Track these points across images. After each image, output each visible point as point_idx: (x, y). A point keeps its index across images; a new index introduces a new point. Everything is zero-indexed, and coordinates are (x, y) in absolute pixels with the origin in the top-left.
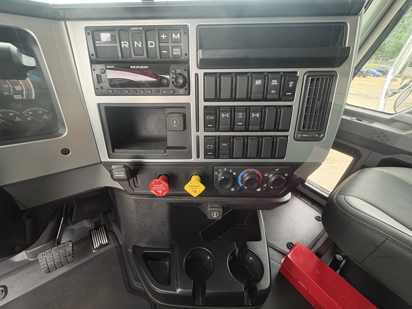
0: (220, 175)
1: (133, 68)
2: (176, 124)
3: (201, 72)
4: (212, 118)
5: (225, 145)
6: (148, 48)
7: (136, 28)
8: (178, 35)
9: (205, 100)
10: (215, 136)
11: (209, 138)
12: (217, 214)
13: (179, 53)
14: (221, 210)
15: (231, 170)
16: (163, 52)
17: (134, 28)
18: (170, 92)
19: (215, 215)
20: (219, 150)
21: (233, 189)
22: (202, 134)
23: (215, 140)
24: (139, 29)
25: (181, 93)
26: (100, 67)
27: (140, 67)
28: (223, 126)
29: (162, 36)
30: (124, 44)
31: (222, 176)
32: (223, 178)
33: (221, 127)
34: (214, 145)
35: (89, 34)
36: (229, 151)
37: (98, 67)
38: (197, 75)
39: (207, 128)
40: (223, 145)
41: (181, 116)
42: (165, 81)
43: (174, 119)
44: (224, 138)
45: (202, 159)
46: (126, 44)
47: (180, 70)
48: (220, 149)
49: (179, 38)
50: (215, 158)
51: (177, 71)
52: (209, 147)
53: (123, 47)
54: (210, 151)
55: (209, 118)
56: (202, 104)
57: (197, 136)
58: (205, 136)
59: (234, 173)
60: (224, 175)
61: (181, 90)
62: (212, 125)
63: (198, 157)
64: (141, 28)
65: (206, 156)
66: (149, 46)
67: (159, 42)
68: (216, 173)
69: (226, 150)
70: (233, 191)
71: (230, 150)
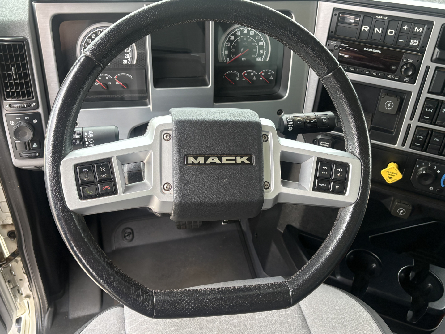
0: (421, 169)
1: (366, 50)
2: (390, 107)
3: (433, 66)
4: (431, 111)
5: (438, 140)
6: (386, 35)
7: (382, 17)
8: (421, 29)
9: (429, 92)
10: (429, 129)
11: (422, 129)
12: (404, 212)
13: (416, 44)
14: (411, 208)
15: (436, 167)
16: (400, 40)
17: (380, 17)
18: (395, 78)
19: (401, 211)
20: (428, 143)
21: (431, 188)
22: (415, 123)
23: (427, 133)
24: (384, 18)
25: (406, 80)
26: (335, 43)
27: (373, 50)
28: (441, 121)
29: (404, 27)
30: (365, 28)
31: (423, 170)
32: (424, 173)
33: (438, 121)
34: (425, 138)
35: (335, 15)
36: (439, 147)
37: (333, 43)
38: (428, 68)
39: (423, 119)
40: (435, 139)
41: (398, 101)
42: (393, 68)
43: (390, 102)
44: (438, 132)
45: (406, 148)
46: (367, 28)
47: (412, 60)
48: (430, 143)
49: (421, 31)
50: (422, 151)
51: (409, 61)
52: (418, 138)
53: (363, 30)
54: (418, 142)
55: (428, 110)
56: (425, 94)
57: (409, 124)
58: (417, 126)
59: (438, 171)
60: (426, 170)
61: (406, 78)
62: (428, 118)
63: (403, 145)
64: (386, 18)
65: (412, 146)
66: (388, 34)
67: (400, 32)
68: (418, 166)
69: (437, 145)
70: (432, 190)
71: (441, 146)
